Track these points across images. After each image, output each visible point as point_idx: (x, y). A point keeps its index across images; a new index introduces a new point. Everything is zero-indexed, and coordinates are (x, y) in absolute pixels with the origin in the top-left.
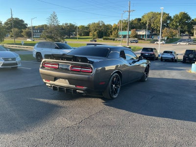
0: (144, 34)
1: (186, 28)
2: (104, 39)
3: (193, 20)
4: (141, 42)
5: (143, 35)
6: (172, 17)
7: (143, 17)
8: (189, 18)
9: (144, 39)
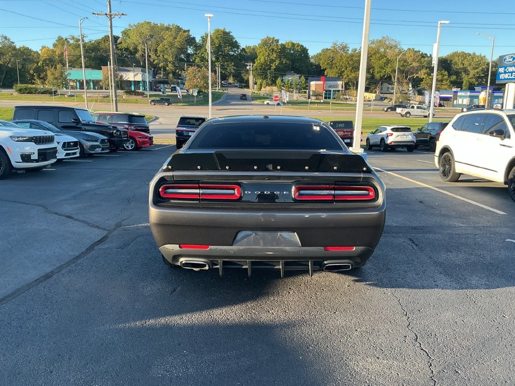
0: (139, 78)
1: (231, 68)
2: (21, 91)
3: (243, 49)
4: (136, 102)
5: (137, 83)
6: (198, 40)
7: (125, 33)
8: (235, 45)
9: (142, 94)
